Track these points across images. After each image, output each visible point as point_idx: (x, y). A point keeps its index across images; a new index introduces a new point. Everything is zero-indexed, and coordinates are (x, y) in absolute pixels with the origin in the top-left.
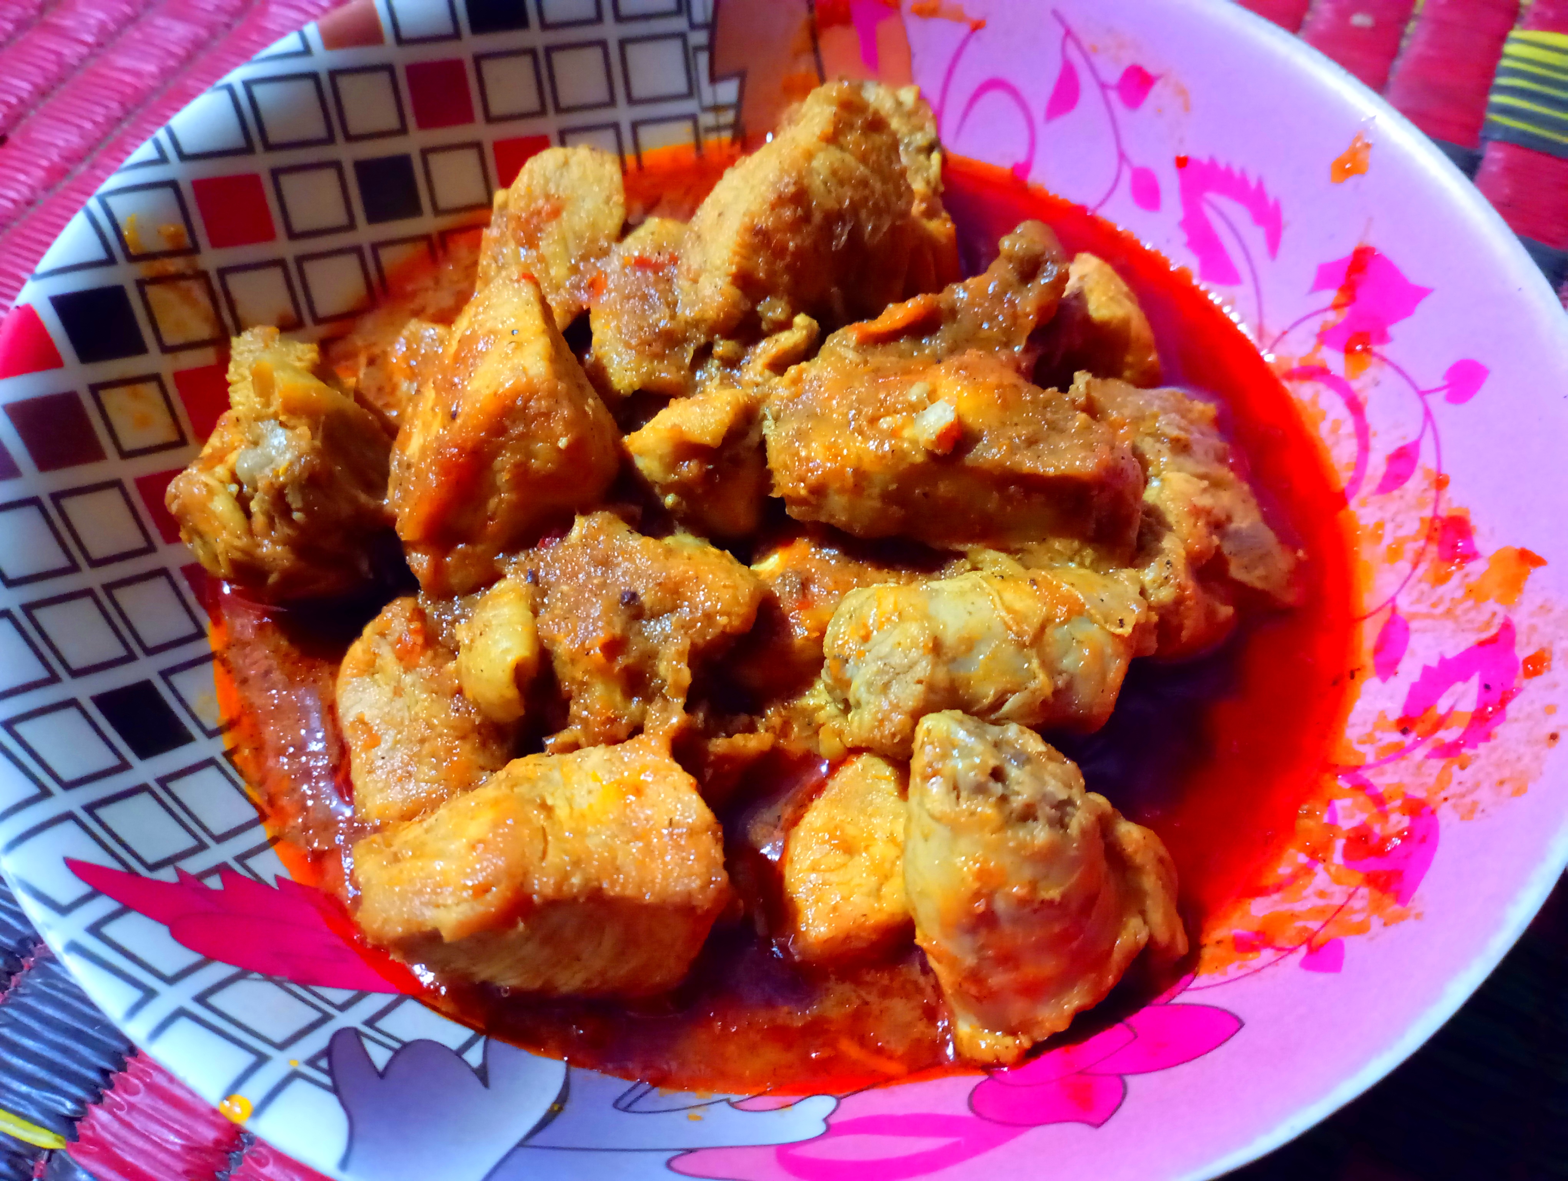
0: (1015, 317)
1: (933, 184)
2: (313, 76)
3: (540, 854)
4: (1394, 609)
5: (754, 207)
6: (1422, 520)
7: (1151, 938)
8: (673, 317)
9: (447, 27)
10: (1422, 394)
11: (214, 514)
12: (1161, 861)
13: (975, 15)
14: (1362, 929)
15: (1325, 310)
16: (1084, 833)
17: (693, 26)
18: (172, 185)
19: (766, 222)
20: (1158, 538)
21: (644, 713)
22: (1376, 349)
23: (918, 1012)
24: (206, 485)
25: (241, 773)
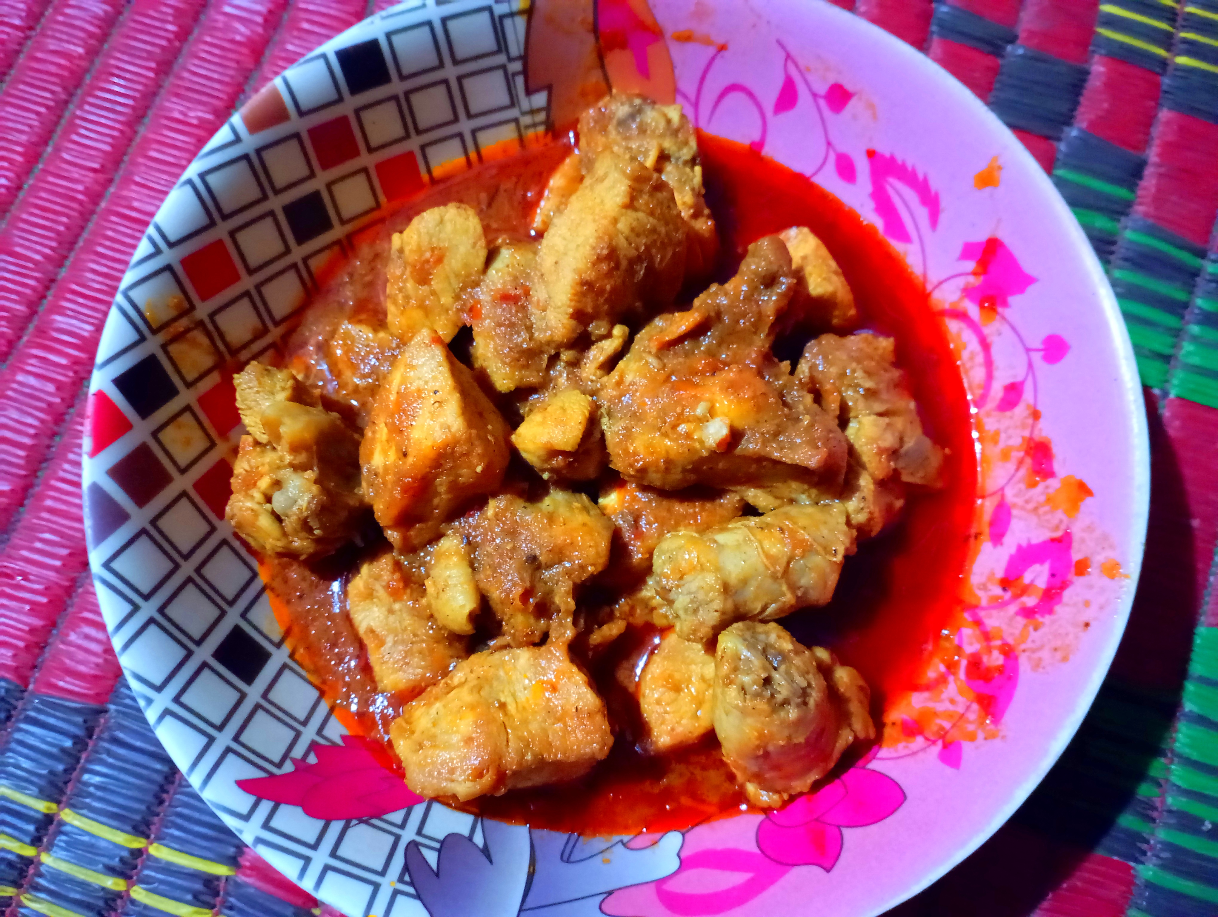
0: (760, 316)
1: (697, 190)
2: (245, 157)
3: (505, 743)
4: (1003, 496)
5: (581, 265)
6: (1023, 438)
7: (856, 738)
8: (531, 338)
9: (334, 96)
10: (1028, 350)
11: (259, 529)
12: (861, 688)
13: (720, 40)
14: (972, 738)
15: (968, 274)
16: (817, 705)
17: (510, 59)
18: (168, 268)
19: (591, 275)
20: (857, 476)
21: (549, 626)
22: (1000, 310)
23: (723, 778)
24: (252, 510)
25: (301, 665)
